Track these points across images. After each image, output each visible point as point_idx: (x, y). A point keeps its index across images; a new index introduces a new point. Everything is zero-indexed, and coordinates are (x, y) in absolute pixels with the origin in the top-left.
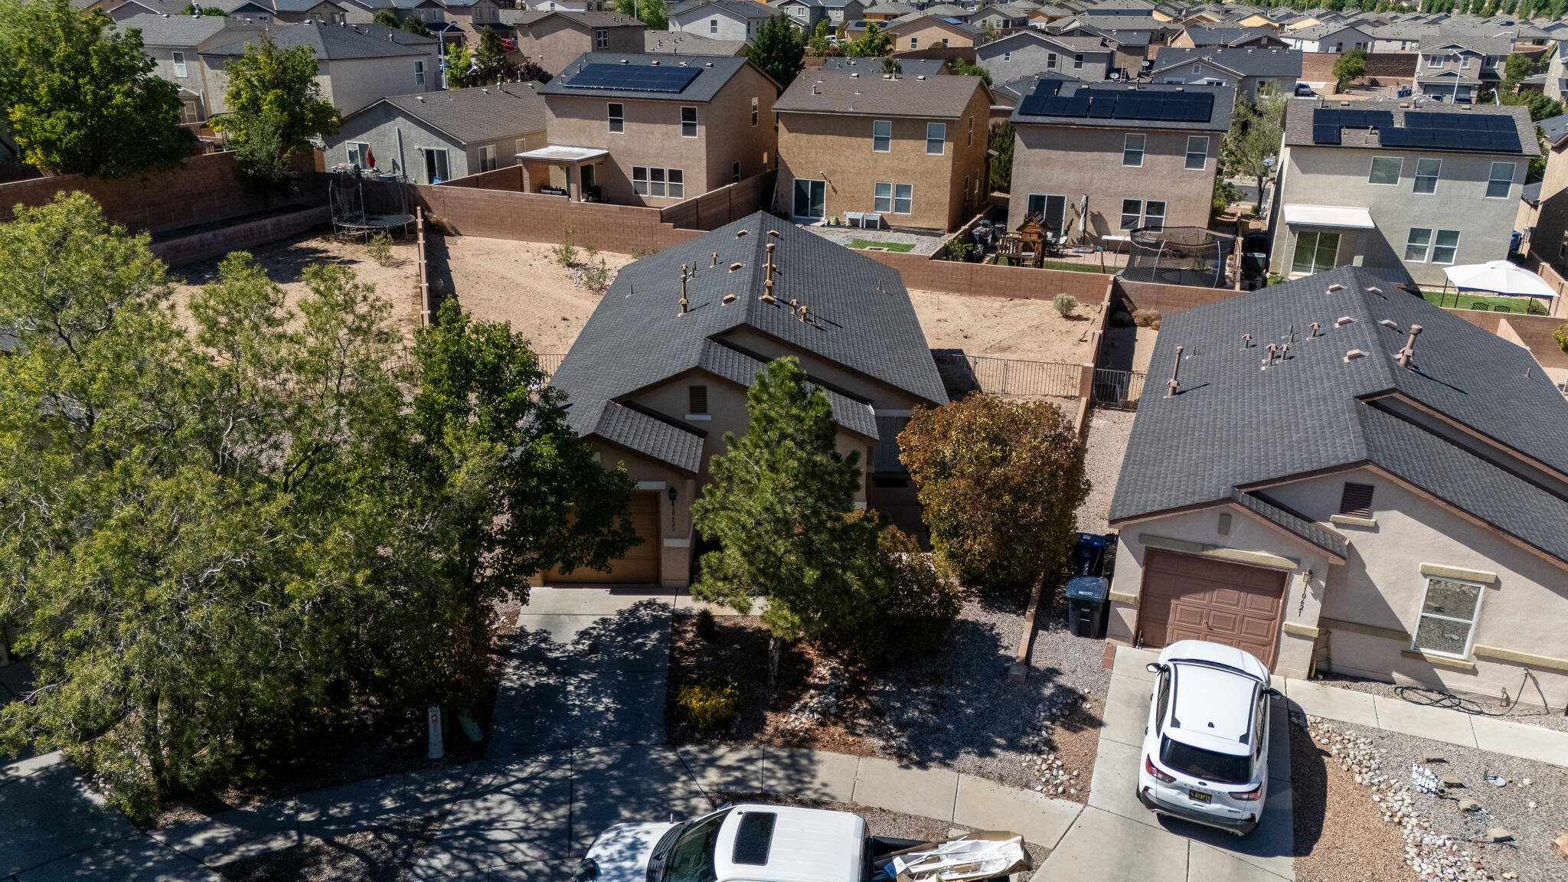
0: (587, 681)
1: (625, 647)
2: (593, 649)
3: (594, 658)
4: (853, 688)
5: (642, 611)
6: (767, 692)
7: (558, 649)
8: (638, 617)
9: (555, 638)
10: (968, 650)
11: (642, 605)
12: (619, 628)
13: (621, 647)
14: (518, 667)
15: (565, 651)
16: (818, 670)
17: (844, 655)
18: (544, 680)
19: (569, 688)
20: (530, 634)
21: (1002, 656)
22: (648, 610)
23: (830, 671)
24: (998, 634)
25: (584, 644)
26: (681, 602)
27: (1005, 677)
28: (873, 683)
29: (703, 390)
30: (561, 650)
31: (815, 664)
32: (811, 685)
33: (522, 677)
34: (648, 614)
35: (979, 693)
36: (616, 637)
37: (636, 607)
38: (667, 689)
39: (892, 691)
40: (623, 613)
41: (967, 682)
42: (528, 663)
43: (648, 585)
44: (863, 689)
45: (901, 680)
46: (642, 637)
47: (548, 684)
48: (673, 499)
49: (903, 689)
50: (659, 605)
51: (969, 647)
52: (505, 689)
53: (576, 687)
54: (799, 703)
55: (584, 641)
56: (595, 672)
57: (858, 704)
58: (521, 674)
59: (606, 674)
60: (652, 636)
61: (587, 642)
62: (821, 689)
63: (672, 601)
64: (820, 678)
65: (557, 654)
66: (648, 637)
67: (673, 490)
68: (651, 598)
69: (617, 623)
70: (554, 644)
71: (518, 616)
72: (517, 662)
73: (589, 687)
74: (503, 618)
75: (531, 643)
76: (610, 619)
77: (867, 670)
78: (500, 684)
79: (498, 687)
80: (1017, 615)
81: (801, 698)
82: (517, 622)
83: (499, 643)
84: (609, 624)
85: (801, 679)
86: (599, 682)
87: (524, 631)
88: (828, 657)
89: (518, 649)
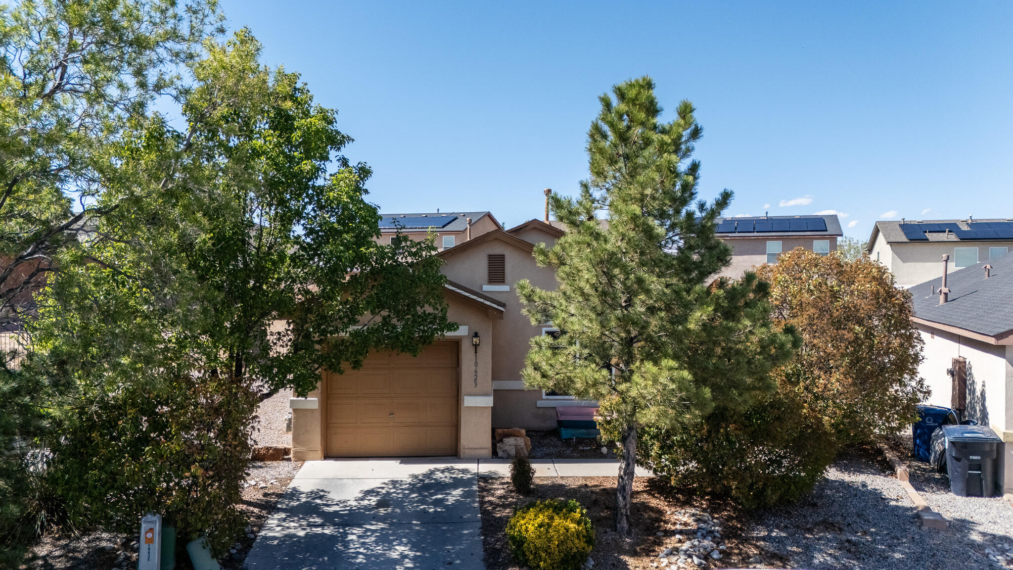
0: (373, 531)
1: (423, 502)
2: (381, 504)
3: (382, 511)
4: (730, 533)
5: (439, 475)
6: (618, 537)
7: (337, 504)
8: (435, 479)
9: (335, 496)
10: (851, 502)
11: (439, 470)
12: (413, 488)
13: (417, 502)
14: (284, 520)
15: (346, 506)
16: (676, 517)
17: (702, 504)
18: (319, 530)
19: (350, 537)
20: (303, 493)
21: (897, 507)
22: (447, 474)
23: (692, 518)
24: (876, 490)
25: (370, 500)
26: (485, 468)
27: (918, 524)
28: (753, 530)
29: (502, 258)
30: (341, 505)
31: (669, 513)
32: (673, 531)
33: (288, 528)
34: (446, 477)
35: (898, 539)
36: (409, 494)
37: (432, 472)
38: (482, 538)
39: (781, 537)
40: (416, 477)
41: (873, 530)
42: (298, 516)
43: (445, 458)
44: (743, 535)
45: (786, 527)
46: (442, 494)
47: (323, 534)
48: (476, 346)
49: (794, 535)
50: (458, 470)
51: (850, 500)
52: (265, 538)
53: (359, 537)
54: (667, 548)
55: (369, 498)
56: (385, 523)
57: (745, 549)
58: (287, 525)
59: (400, 525)
60: (454, 493)
61: (375, 499)
62: (689, 534)
63: (473, 467)
64: (681, 524)
65: (336, 508)
66: (449, 494)
67: (476, 335)
68: (449, 465)
69: (410, 484)
70: (332, 500)
71: (291, 480)
72: (283, 515)
73: (376, 536)
74: (272, 481)
75: (304, 500)
76: (402, 481)
77: (736, 518)
78: (260, 534)
79: (256, 536)
80: (885, 476)
81: (666, 543)
82: (289, 483)
83: (264, 498)
84: (401, 485)
85: (657, 525)
86: (390, 532)
87: (297, 491)
88: (680, 506)
89: (287, 505)
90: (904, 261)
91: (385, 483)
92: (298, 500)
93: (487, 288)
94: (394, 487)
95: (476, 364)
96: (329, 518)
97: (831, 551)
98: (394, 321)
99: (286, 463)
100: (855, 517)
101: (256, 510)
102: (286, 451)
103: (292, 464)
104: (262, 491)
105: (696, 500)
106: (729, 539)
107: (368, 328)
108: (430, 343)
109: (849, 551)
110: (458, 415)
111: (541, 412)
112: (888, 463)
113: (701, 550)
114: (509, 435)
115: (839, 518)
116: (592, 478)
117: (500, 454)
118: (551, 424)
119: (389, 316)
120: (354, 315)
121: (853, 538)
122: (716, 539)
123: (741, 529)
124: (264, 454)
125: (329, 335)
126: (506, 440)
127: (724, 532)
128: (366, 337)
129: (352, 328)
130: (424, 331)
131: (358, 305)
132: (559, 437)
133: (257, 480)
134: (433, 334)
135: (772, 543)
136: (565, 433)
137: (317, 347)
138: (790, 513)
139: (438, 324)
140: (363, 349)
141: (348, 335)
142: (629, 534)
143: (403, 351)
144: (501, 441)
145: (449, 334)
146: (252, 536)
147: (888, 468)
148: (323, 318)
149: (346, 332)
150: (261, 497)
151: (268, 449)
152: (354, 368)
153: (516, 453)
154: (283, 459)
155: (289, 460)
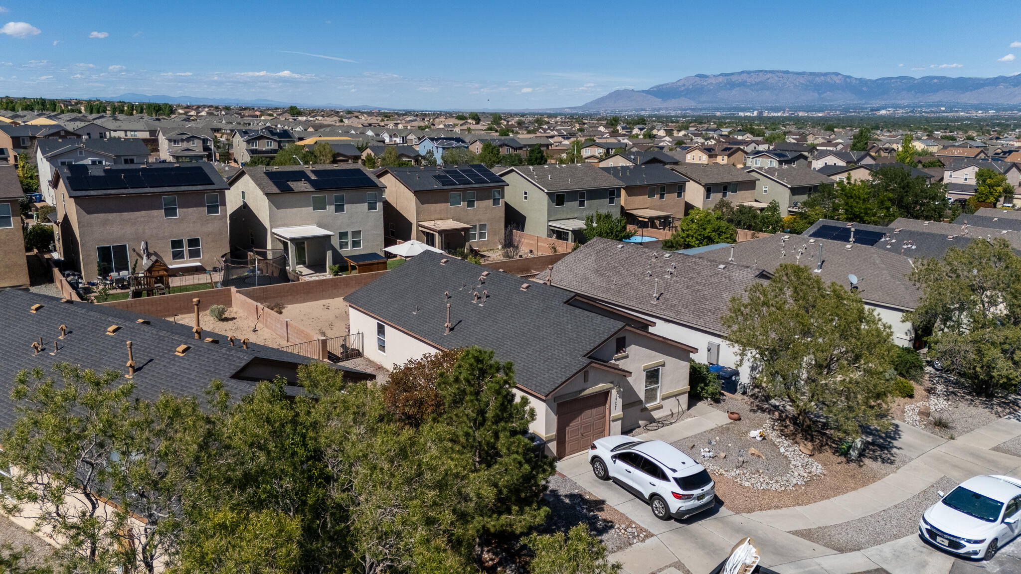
90: (278, 209)
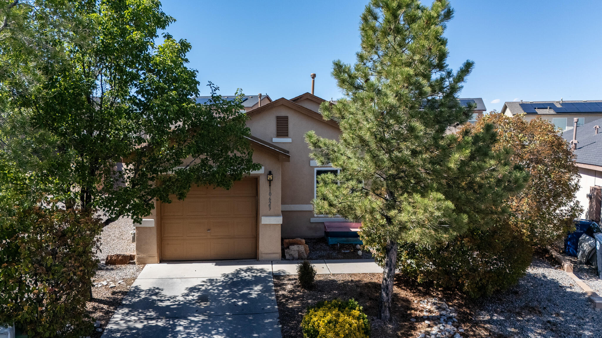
0: (196, 322)
1: (233, 296)
2: (202, 299)
3: (203, 305)
4: (464, 319)
5: (244, 274)
6: (383, 323)
7: (168, 300)
8: (241, 278)
9: (167, 293)
10: (540, 290)
11: (243, 270)
12: (225, 285)
13: (229, 296)
14: (127, 314)
15: (176, 301)
16: (421, 305)
17: (438, 294)
18: (153, 323)
19: (179, 328)
20: (143, 291)
21: (573, 293)
22: (249, 273)
23: (435, 306)
24: (554, 280)
25: (193, 296)
26: (277, 268)
27: (592, 306)
28: (479, 315)
29: (286, 119)
30: (172, 300)
31: (416, 302)
32: (422, 317)
33: (130, 321)
34: (249, 276)
35: (583, 319)
36: (223, 290)
37: (238, 272)
38: (280, 326)
39: (501, 320)
40: (227, 276)
41: (562, 312)
42: (138, 311)
43: (247, 260)
44: (473, 319)
45: (502, 312)
46: (247, 289)
47: (157, 325)
48: (270, 181)
49: (510, 318)
50: (257, 270)
51: (539, 288)
52: (111, 331)
53: (186, 328)
54: (420, 332)
55: (193, 294)
56: (205, 315)
57: (477, 331)
58: (129, 319)
59: (216, 316)
60: (256, 288)
61: (197, 294)
62: (435, 320)
63: (268, 268)
64: (427, 311)
65: (168, 303)
66: (252, 289)
67: (270, 173)
68: (249, 266)
69: (223, 281)
70: (165, 296)
71: (134, 280)
72: (126, 310)
73: (198, 327)
74: (120, 282)
75: (143, 297)
76: (217, 280)
77: (465, 305)
78: (107, 327)
79: (104, 330)
80: (555, 269)
81: (419, 328)
82: (132, 283)
83: (112, 296)
84: (216, 283)
85: (409, 312)
86: (209, 323)
87: (138, 289)
88: (423, 297)
89: (130, 301)
91: (204, 282)
92: (139, 297)
93: (276, 140)
94: (211, 285)
95: (270, 194)
96: (162, 312)
97: (539, 331)
98: (211, 162)
99: (131, 266)
100: (547, 302)
101: (105, 307)
102: (132, 257)
103: (136, 267)
104: (111, 290)
105: (433, 291)
106: (464, 323)
107: (190, 168)
108: (239, 179)
109: (552, 330)
110: (257, 230)
111: (313, 226)
112: (554, 259)
113: (447, 334)
114: (293, 244)
115: (536, 303)
116: (355, 275)
117: (287, 257)
118: (321, 234)
119: (207, 158)
120: (179, 158)
121: (551, 319)
122: (455, 324)
123: (471, 314)
124: (115, 260)
125: (159, 173)
126: (291, 247)
127: (459, 317)
128: (189, 174)
129: (176, 168)
130: (234, 170)
131: (182, 150)
132: (327, 244)
133: (108, 280)
134: (241, 173)
135: (496, 325)
136: (332, 241)
137: (150, 182)
138: (502, 300)
139: (246, 165)
140: (186, 184)
141: (174, 173)
142: (390, 321)
143: (218, 185)
144: (288, 248)
145: (253, 172)
146: (100, 330)
147: (556, 263)
148: (154, 160)
149: (173, 171)
150: (110, 295)
151: (118, 256)
152: (180, 199)
153: (299, 255)
154: (130, 263)
155: (134, 263)
